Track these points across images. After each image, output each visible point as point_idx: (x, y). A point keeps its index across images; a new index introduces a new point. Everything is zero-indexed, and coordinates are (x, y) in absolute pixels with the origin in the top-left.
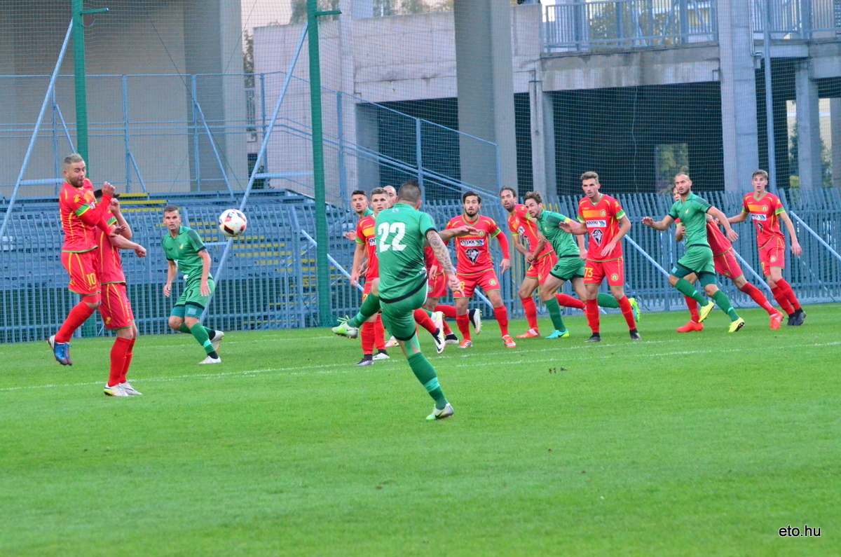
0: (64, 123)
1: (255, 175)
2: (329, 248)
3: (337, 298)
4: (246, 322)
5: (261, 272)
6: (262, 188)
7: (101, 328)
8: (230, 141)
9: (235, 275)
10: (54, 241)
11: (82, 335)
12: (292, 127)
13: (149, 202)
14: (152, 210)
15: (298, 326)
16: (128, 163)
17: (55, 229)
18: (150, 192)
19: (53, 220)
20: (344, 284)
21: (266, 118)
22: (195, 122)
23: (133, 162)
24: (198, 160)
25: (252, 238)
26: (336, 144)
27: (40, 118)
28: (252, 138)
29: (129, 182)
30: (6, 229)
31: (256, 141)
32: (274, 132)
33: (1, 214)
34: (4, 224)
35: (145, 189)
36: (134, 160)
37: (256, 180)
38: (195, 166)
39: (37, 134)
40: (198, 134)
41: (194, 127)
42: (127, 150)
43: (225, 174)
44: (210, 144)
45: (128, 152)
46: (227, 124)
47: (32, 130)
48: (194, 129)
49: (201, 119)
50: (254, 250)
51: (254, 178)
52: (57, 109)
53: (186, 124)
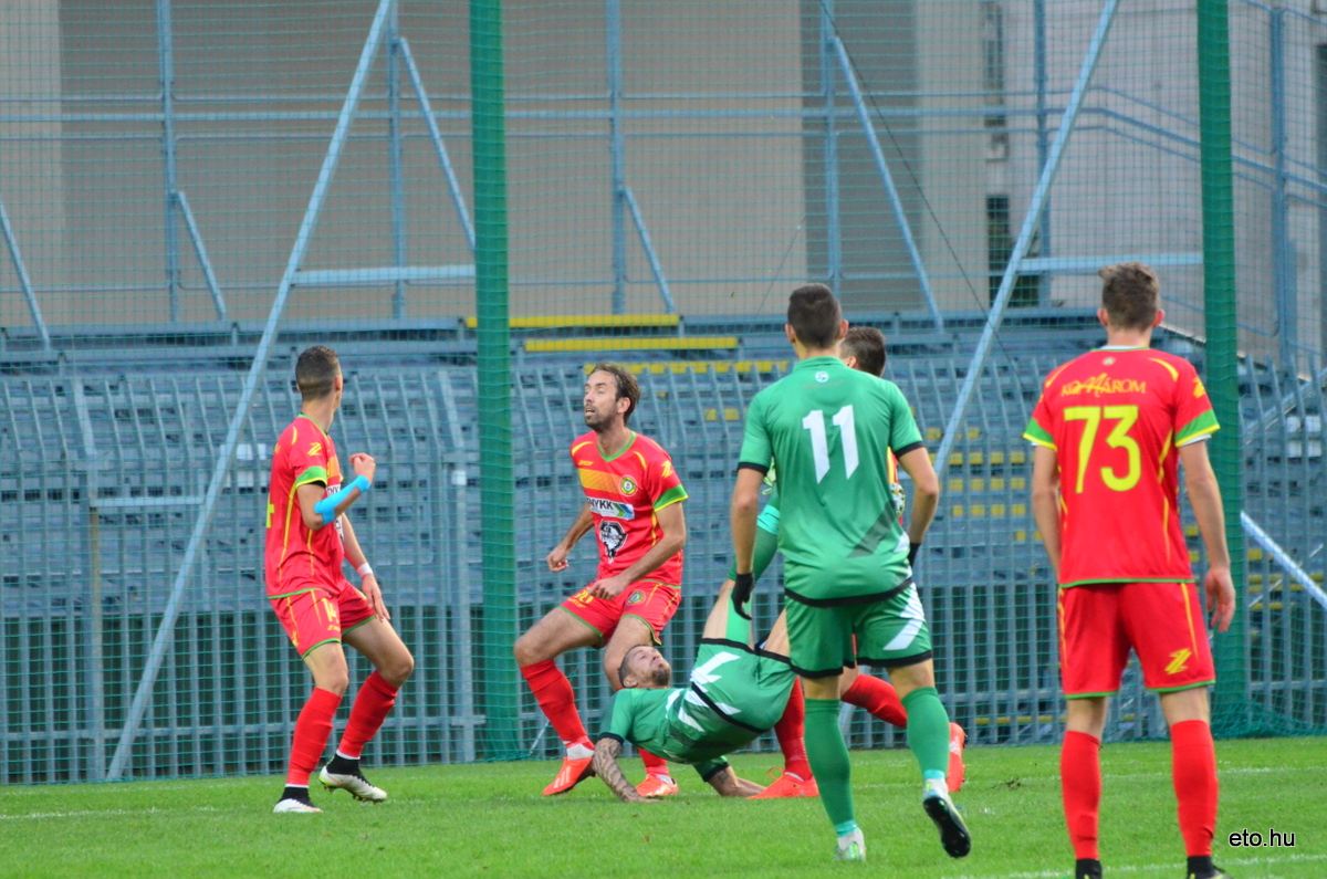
0: (423, 94)
1: (1018, 263)
2: (1245, 494)
3: (1268, 648)
4: (984, 720)
5: (1034, 566)
6: (1035, 303)
7: (534, 734)
8: (934, 156)
9: (951, 572)
10: (394, 461)
11: (478, 755)
12: (1129, 114)
13: (682, 342)
14: (698, 366)
15: (1146, 733)
16: (618, 222)
17: (397, 422)
18: (685, 313)
19: (393, 394)
20: (1287, 606)
21: (1049, 86)
22: (830, 95)
23: (634, 220)
24: (834, 214)
25: (1007, 458)
26: (1264, 169)
27: (359, 78)
28: (994, 148)
29: (622, 281)
30: (247, 421)
31: (1006, 158)
32: (1079, 129)
33: (232, 374)
34: (242, 409)
35: (672, 302)
36: (638, 213)
37: (1019, 278)
38: (825, 234)
39: (350, 128)
40: (838, 133)
41: (824, 112)
42: (616, 182)
43: (917, 260)
44: (875, 165)
45: (620, 188)
46: (926, 106)
47: (333, 114)
48: (825, 118)
49: (846, 86)
50: (1011, 497)
51: (1017, 272)
52: (402, 52)
53: (798, 103)
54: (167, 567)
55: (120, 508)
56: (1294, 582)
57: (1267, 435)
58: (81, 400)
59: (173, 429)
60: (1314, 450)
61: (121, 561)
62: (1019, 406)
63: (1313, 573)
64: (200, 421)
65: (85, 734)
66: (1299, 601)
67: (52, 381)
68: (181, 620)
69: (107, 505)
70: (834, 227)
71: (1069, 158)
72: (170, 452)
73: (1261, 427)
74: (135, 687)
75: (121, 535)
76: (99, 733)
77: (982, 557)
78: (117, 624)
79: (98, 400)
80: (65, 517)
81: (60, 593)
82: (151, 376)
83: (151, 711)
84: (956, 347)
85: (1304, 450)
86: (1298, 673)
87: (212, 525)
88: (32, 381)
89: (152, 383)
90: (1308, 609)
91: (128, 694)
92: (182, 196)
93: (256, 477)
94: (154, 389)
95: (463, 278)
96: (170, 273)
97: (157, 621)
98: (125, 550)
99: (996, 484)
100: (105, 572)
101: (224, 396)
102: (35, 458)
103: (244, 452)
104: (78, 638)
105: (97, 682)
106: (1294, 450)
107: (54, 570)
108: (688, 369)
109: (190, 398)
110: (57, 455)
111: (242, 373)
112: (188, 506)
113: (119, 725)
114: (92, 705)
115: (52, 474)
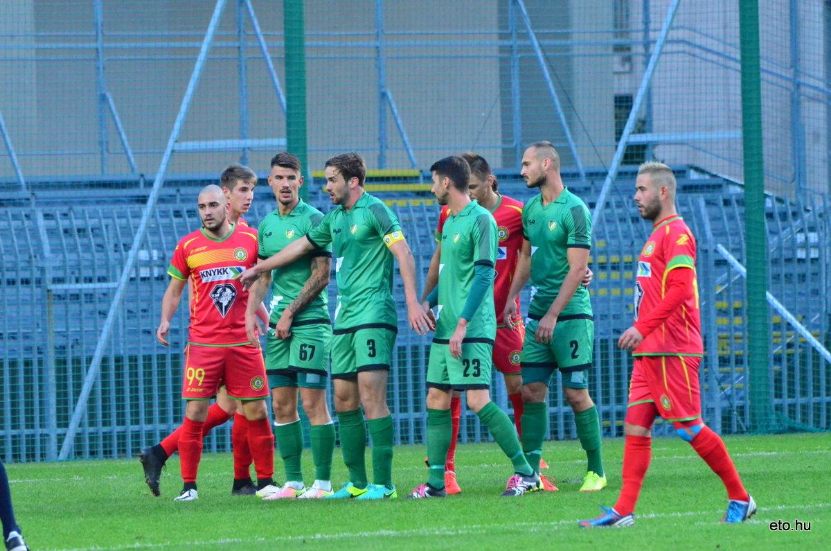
0: (260, 32)
1: (628, 137)
2: (770, 282)
3: (785, 378)
8: (580, 70)
12: (703, 44)
14: (426, 202)
16: (383, 112)
18: (423, 168)
20: (797, 352)
21: (651, 26)
22: (514, 32)
23: (392, 110)
24: (517, 106)
25: (621, 259)
26: (786, 79)
27: (214, 21)
28: (623, 65)
29: (384, 149)
30: (145, 236)
31: (630, 72)
32: (666, 53)
33: (137, 206)
34: (142, 227)
35: (416, 162)
36: (394, 106)
37: (628, 147)
38: (511, 119)
39: (207, 53)
40: (519, 56)
41: (511, 42)
42: (381, 87)
43: (569, 135)
44: (543, 76)
45: (383, 90)
46: (576, 38)
47: (197, 44)
48: (511, 46)
49: (524, 27)
50: (624, 283)
51: (627, 143)
52: (246, 6)
53: (495, 37)
54: (96, 327)
55: (66, 290)
56: (801, 336)
57: (784, 245)
58: (42, 223)
59: (99, 241)
60: (814, 254)
61: (67, 323)
62: (629, 227)
63: (813, 332)
64: (116, 236)
65: (45, 431)
66: (804, 348)
67: (23, 211)
68: (105, 360)
69: (59, 288)
70: (517, 115)
71: (659, 71)
72: (97, 255)
73: (780, 241)
74: (76, 401)
75: (66, 307)
76: (53, 430)
77: (606, 321)
78: (65, 362)
79: (52, 223)
80: (32, 295)
81: (28, 343)
82: (86, 208)
83: (86, 416)
84: (593, 190)
85: (807, 254)
86: (804, 394)
87: (124, 300)
88: (11, 210)
89: (86, 212)
90: (810, 354)
91: (72, 406)
92: (109, 95)
93: (151, 270)
94: (87, 216)
95: (276, 146)
96: (101, 143)
97: (89, 360)
98: (69, 317)
99: (615, 275)
100: (58, 330)
101: (131, 221)
102: (13, 259)
103: (143, 255)
104: (40, 371)
105: (52, 399)
106: (801, 254)
107: (24, 328)
108: (421, 203)
109: (110, 221)
110: (27, 258)
111: (142, 206)
112: (108, 289)
113: (66, 426)
114: (48, 412)
115: (24, 269)
